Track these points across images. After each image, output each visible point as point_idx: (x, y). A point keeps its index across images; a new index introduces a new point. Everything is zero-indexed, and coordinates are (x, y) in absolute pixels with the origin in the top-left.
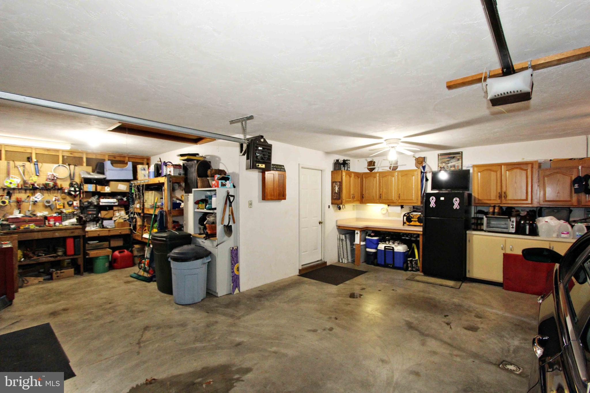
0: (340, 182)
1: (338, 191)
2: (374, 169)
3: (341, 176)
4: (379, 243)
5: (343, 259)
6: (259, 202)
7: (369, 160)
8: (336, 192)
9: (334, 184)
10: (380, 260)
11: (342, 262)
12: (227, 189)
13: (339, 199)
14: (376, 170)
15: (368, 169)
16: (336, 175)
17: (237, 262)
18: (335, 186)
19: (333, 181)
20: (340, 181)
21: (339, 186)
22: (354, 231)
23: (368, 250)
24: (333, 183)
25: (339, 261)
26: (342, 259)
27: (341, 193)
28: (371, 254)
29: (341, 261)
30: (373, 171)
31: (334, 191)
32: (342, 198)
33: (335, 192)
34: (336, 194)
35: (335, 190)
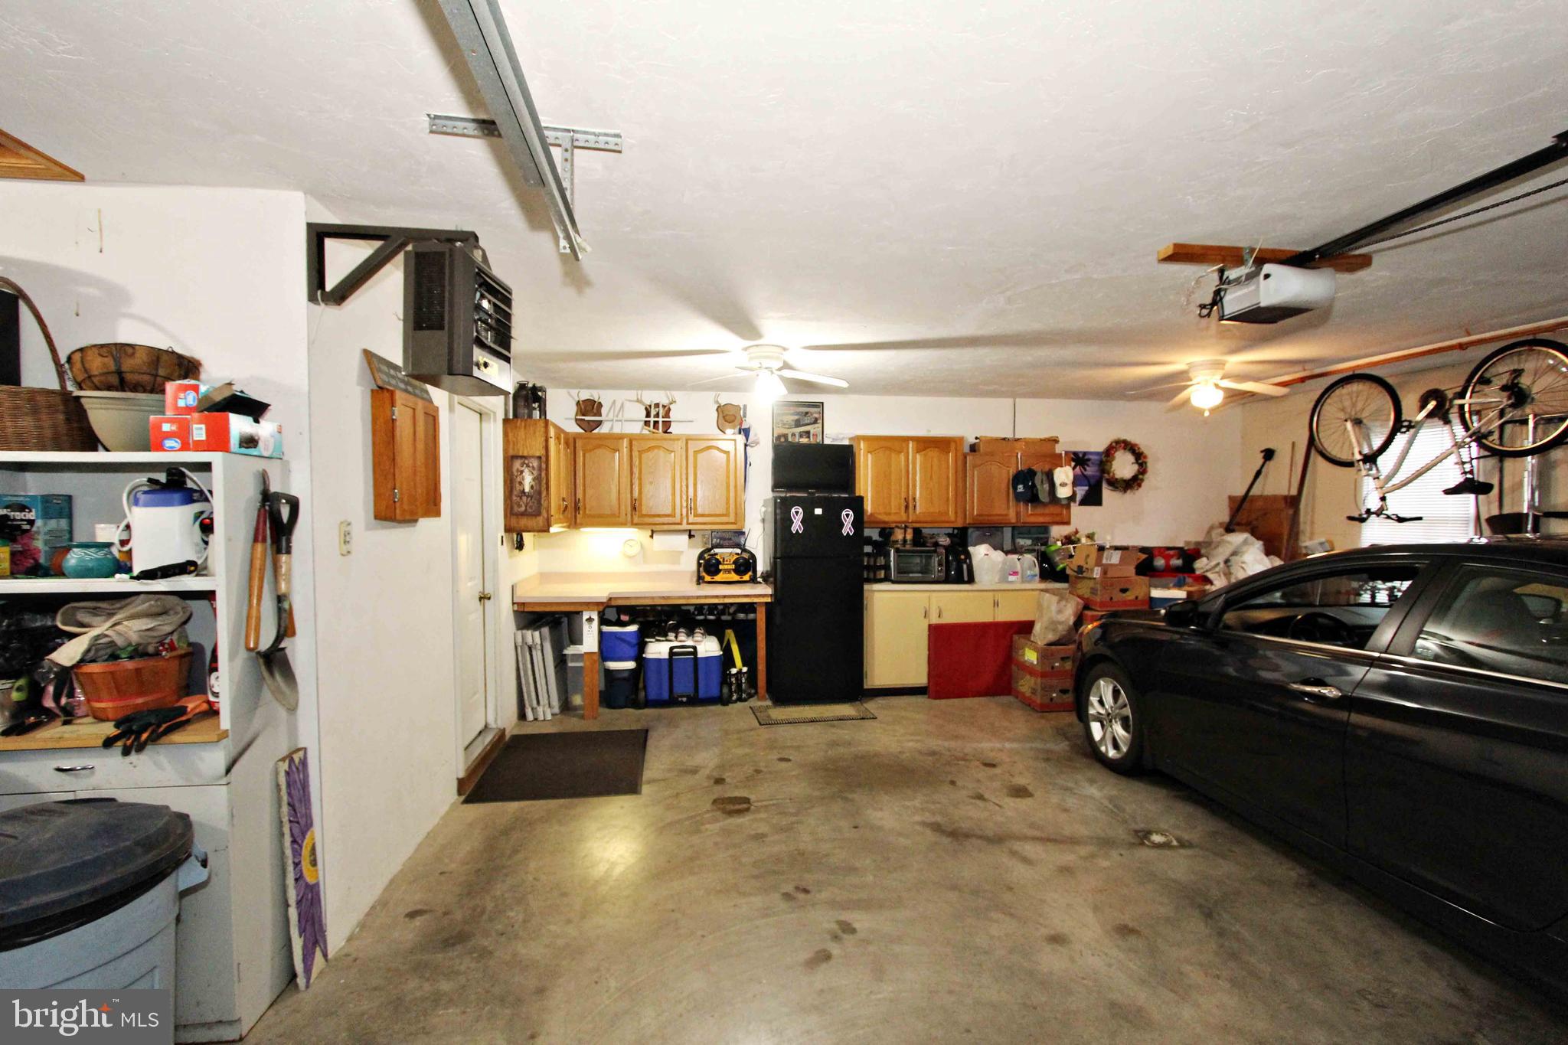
0: (540, 458)
1: (532, 487)
2: (599, 424)
3: (543, 439)
4: (648, 640)
5: (540, 710)
6: (368, 528)
7: (585, 395)
8: (527, 489)
9: (517, 464)
10: (656, 687)
11: (536, 719)
12: (261, 465)
13: (539, 514)
14: (604, 429)
15: (579, 422)
16: (522, 433)
17: (309, 825)
18: (522, 472)
19: (511, 453)
20: (538, 454)
21: (536, 473)
22: (580, 613)
23: (613, 665)
24: (509, 460)
25: (522, 716)
26: (533, 709)
27: (544, 494)
28: (626, 675)
29: (530, 716)
30: (596, 431)
31: (518, 487)
32: (548, 511)
33: (523, 491)
34: (524, 498)
35: (521, 483)
